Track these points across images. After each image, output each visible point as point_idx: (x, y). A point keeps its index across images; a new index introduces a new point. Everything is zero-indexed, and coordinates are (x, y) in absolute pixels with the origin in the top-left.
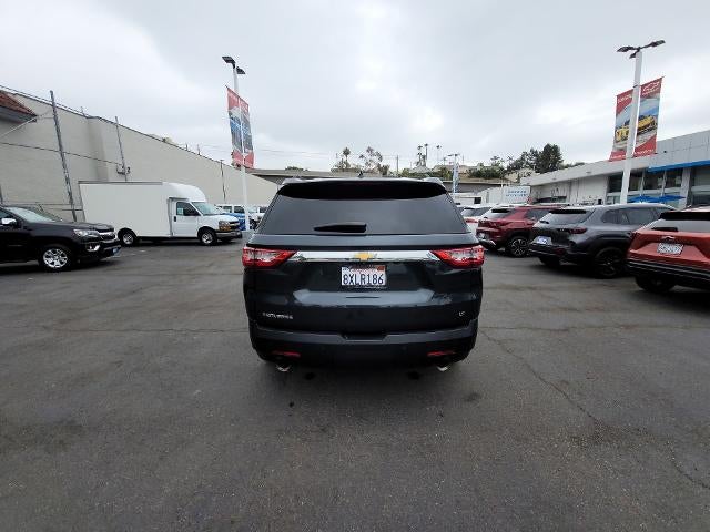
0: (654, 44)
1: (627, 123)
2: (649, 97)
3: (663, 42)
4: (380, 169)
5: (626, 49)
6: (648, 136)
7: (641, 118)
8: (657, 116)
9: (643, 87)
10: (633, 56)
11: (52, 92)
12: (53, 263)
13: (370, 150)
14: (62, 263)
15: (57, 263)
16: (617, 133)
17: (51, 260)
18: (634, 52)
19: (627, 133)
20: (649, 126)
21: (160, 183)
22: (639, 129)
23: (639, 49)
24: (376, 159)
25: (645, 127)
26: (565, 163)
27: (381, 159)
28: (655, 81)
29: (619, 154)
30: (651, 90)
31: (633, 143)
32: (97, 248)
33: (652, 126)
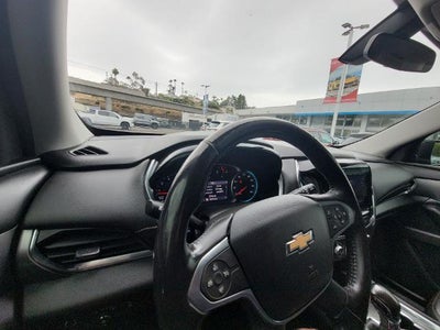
1: (339, 79)
4: (143, 90)
6: (351, 90)
7: (348, 77)
8: (360, 77)
13: (135, 74)
16: (329, 85)
19: (338, 86)
20: (353, 83)
22: (345, 84)
23: (352, 28)
24: (140, 82)
25: (349, 83)
27: (143, 82)
29: (331, 99)
31: (341, 92)
33: (356, 83)
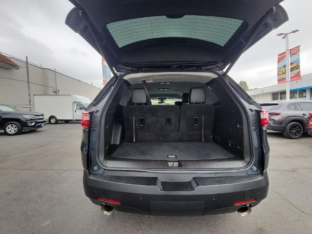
0: (294, 32)
1: (284, 66)
2: (294, 54)
3: (298, 31)
5: (280, 35)
6: (296, 72)
7: (291, 64)
8: (299, 63)
9: (290, 50)
10: (284, 38)
11: (27, 57)
12: (11, 131)
14: (15, 131)
15: (13, 131)
16: (279, 71)
17: (10, 130)
18: (284, 36)
19: (285, 71)
20: (296, 67)
21: (70, 95)
22: (291, 69)
23: (286, 34)
25: (293, 68)
26: (250, 89)
28: (296, 47)
29: (283, 80)
30: (295, 51)
31: (289, 75)
32: (33, 124)
33: (298, 67)
